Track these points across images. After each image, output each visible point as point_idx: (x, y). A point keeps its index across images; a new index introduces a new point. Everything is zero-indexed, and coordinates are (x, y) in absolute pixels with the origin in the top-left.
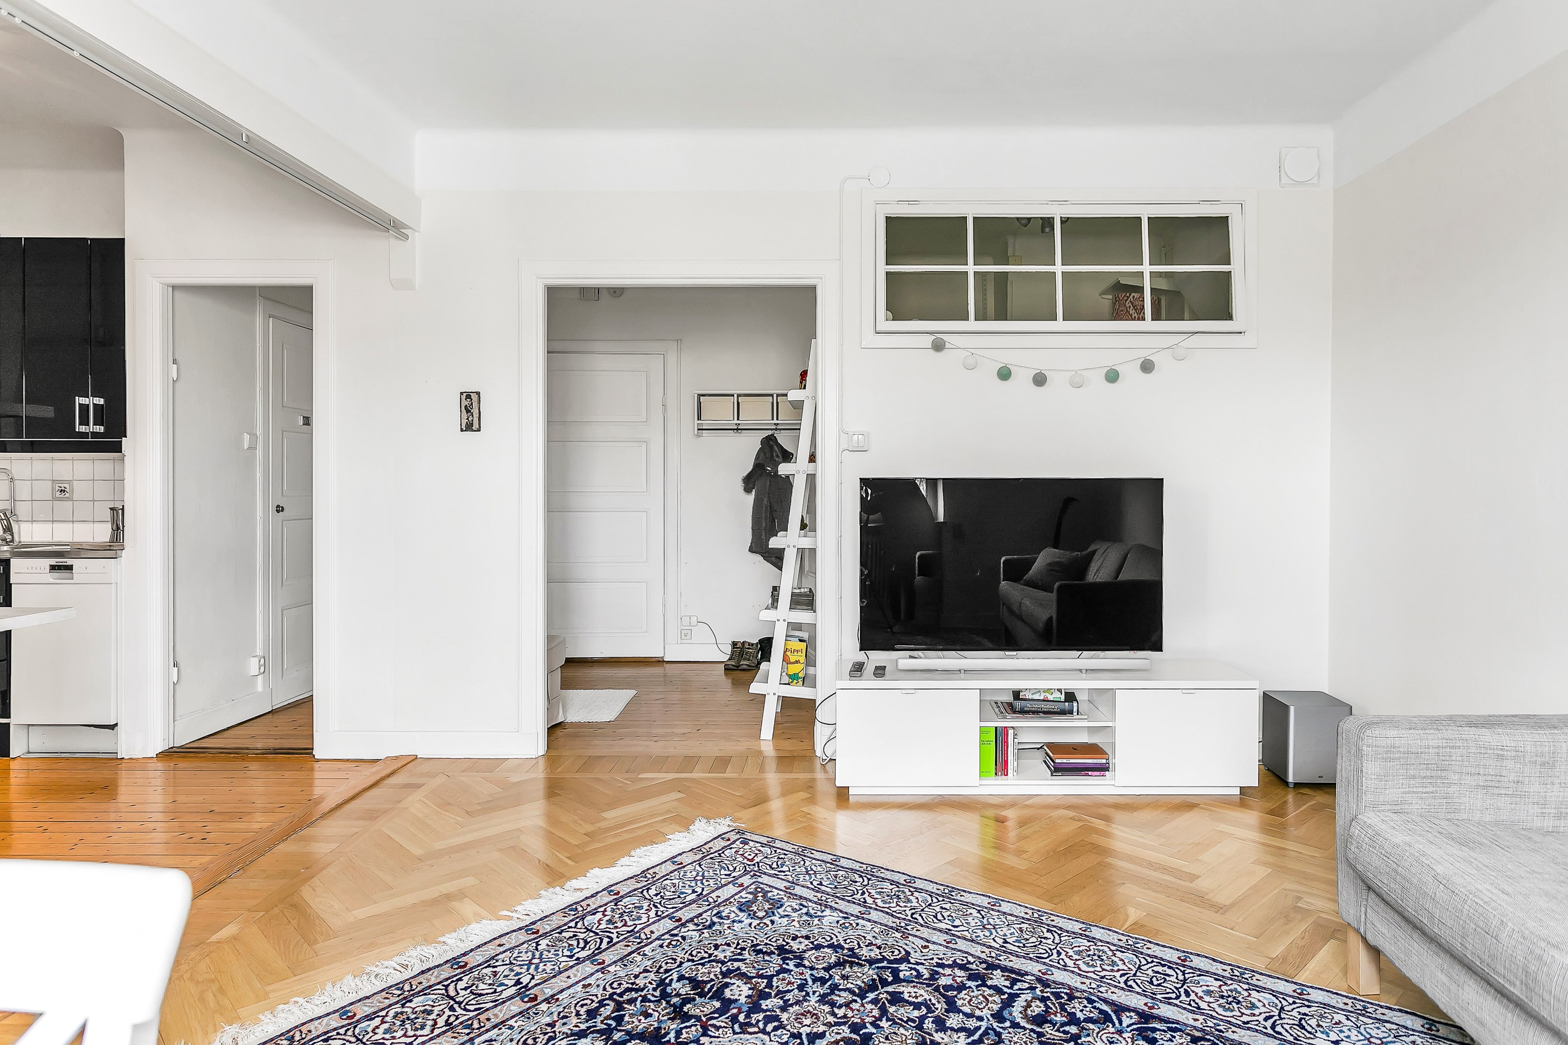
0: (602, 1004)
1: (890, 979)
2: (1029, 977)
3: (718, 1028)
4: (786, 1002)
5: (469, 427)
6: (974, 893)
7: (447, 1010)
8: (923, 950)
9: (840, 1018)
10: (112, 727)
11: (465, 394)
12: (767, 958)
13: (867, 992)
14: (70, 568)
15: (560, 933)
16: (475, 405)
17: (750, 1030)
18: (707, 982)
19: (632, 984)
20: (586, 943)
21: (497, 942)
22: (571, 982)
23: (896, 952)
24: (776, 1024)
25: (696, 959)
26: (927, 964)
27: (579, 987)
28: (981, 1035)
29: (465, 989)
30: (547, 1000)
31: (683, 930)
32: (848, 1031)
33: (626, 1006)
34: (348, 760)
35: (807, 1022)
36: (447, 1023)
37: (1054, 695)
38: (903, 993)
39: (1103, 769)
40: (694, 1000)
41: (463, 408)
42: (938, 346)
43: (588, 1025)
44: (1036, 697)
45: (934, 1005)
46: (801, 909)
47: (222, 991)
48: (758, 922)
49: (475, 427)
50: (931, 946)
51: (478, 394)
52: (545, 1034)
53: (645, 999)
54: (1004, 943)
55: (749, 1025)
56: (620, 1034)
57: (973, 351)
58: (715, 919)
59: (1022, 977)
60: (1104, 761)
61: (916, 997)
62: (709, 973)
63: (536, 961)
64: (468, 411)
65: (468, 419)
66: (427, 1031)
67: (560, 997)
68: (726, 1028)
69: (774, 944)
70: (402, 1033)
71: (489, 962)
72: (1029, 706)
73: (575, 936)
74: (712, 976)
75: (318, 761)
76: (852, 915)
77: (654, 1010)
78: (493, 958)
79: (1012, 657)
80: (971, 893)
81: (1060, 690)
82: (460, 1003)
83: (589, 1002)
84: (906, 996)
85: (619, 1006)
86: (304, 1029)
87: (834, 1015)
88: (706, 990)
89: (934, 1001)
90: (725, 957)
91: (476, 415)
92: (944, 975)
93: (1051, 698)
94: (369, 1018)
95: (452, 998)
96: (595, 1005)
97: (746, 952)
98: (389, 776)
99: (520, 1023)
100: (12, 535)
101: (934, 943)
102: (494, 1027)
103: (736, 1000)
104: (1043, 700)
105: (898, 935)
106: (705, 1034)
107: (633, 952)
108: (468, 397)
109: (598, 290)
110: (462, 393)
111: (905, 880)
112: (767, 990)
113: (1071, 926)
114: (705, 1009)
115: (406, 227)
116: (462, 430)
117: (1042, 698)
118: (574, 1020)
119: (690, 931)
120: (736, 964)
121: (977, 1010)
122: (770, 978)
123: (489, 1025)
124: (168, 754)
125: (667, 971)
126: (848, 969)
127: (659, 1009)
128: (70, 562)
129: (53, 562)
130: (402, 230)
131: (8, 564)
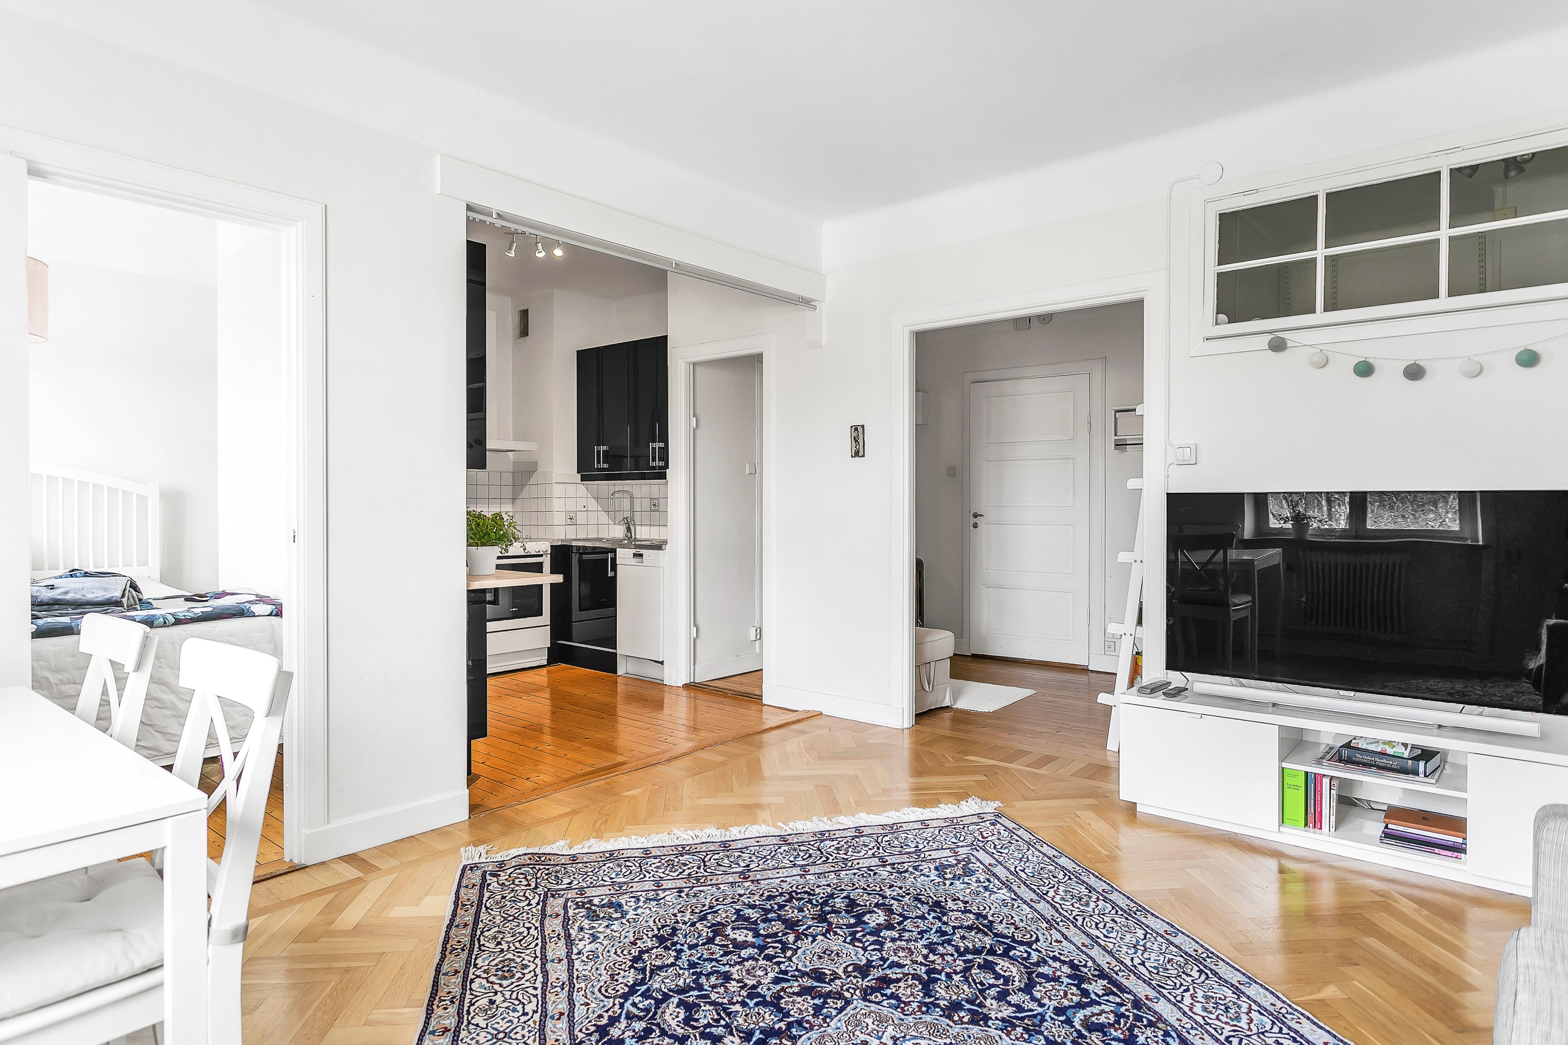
0: (781, 895)
1: (999, 952)
2: (1129, 996)
3: (836, 933)
4: (901, 936)
5: (857, 454)
6: (1161, 919)
7: (695, 868)
8: (1053, 943)
9: (928, 961)
10: (662, 663)
11: (854, 428)
12: (919, 905)
13: (969, 953)
14: (641, 555)
15: (799, 846)
16: (861, 435)
17: (856, 944)
18: (859, 905)
19: (811, 890)
20: (810, 856)
21: (758, 839)
22: (777, 875)
23: (1029, 936)
24: (877, 947)
25: (868, 889)
26: (1045, 954)
27: (778, 881)
28: (1026, 1016)
29: (715, 860)
30: (753, 881)
31: (881, 869)
32: (923, 971)
33: (794, 901)
34: (781, 708)
35: (901, 954)
36: (689, 874)
37: (1395, 750)
38: (997, 964)
39: (1458, 849)
40: (841, 912)
41: (853, 439)
42: (1278, 345)
43: (761, 903)
44: (1371, 747)
45: (1014, 981)
46: (984, 882)
47: (606, 822)
48: (941, 880)
49: (861, 453)
50: (1065, 943)
51: (863, 426)
52: (732, 898)
53: (810, 901)
54: (1140, 964)
55: (860, 941)
56: (774, 915)
57: (1321, 347)
58: (911, 869)
59: (1122, 993)
60: (1460, 840)
61: (1005, 971)
62: (867, 901)
63: (769, 857)
64: (856, 441)
65: (856, 447)
66: (675, 874)
67: (762, 882)
68: (841, 936)
69: (935, 899)
70: (663, 870)
71: (741, 850)
72: (1359, 757)
73: (807, 850)
74: (868, 903)
75: (765, 705)
76: (1022, 899)
77: (808, 909)
78: (746, 848)
79: (1349, 698)
80: (1158, 917)
81: (1405, 745)
82: (705, 866)
83: (775, 890)
84: (997, 968)
85: (789, 901)
86: (621, 852)
87: (926, 957)
88: (855, 910)
89: (1016, 979)
90: (890, 895)
91: (861, 444)
92: (1050, 966)
93: (1390, 751)
94: (655, 857)
95: (704, 862)
96: (777, 894)
97: (908, 897)
98: (794, 722)
99: (726, 888)
100: (631, 533)
101: (1071, 942)
102: (710, 885)
103: (868, 923)
104: (1381, 753)
105: (1045, 925)
106: (824, 935)
107: (832, 872)
108: (856, 429)
109: (1029, 319)
110: (852, 427)
111: (1103, 890)
112: (896, 925)
113: (1230, 976)
114: (842, 921)
115: (814, 300)
116: (852, 457)
117: (1379, 750)
118: (757, 897)
119: (884, 873)
120: (892, 902)
121: (1047, 999)
122: (906, 918)
123: (709, 883)
124: (687, 686)
125: (842, 890)
126: (973, 933)
127: (812, 910)
128: (642, 551)
129: (634, 551)
130: (812, 303)
131: (614, 551)
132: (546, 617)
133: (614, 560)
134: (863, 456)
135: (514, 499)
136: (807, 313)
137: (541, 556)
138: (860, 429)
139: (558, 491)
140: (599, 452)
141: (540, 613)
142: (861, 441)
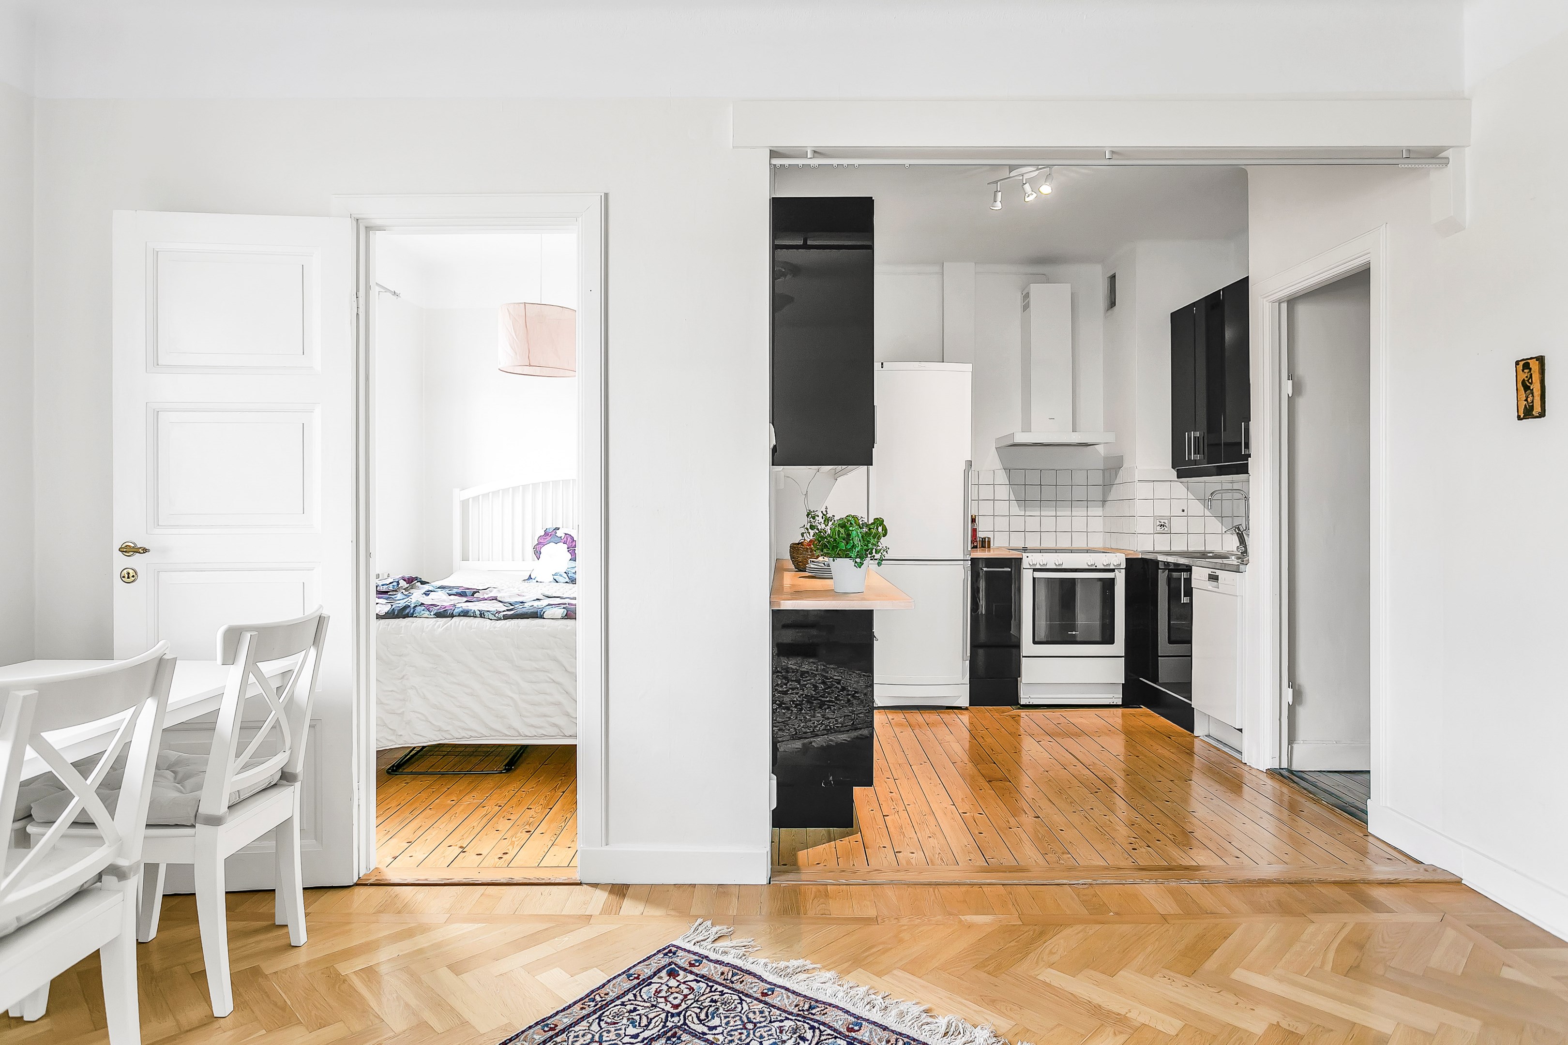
5: (1527, 413)
10: (1241, 731)
11: (1521, 363)
14: (1216, 577)
16: (1537, 377)
41: (1520, 384)
49: (1537, 409)
51: (1541, 360)
64: (1526, 388)
65: (1526, 400)
75: (1368, 833)
91: (1538, 394)
108: (1526, 366)
110: (1517, 363)
115: (1443, 149)
116: (1519, 418)
128: (1218, 572)
129: (1209, 571)
130: (1440, 156)
131: (1188, 569)
132: (1119, 646)
133: (1188, 581)
134: (1542, 414)
135: (1104, 501)
136: (1437, 177)
137: (1113, 570)
138: (1535, 366)
139: (1142, 491)
140: (1190, 439)
141: (1111, 641)
142: (1536, 387)
